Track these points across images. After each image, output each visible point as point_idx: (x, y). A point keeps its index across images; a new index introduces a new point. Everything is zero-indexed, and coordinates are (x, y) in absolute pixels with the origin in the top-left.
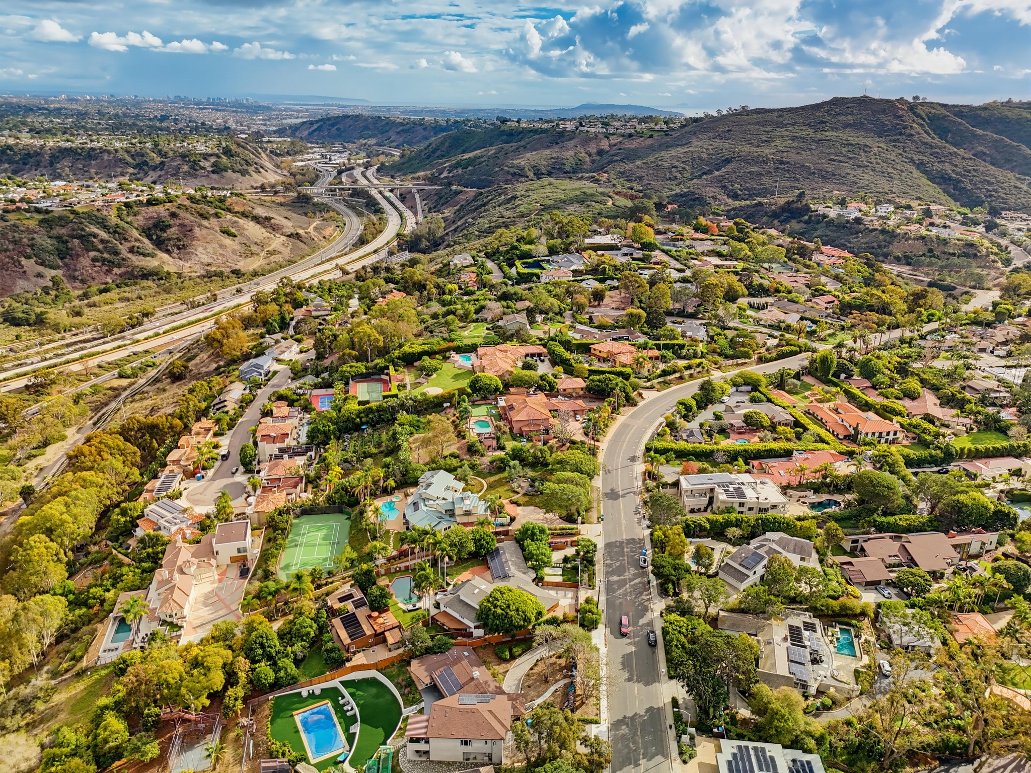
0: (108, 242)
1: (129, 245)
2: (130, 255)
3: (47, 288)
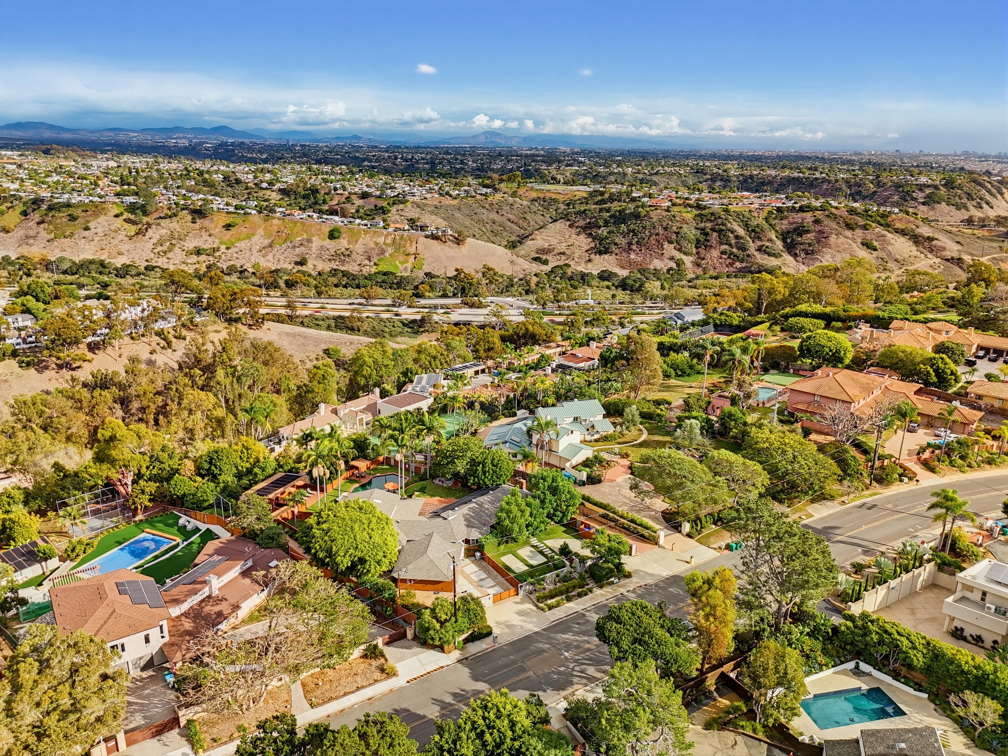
0: (741, 238)
1: (759, 243)
2: (756, 253)
3: (671, 269)
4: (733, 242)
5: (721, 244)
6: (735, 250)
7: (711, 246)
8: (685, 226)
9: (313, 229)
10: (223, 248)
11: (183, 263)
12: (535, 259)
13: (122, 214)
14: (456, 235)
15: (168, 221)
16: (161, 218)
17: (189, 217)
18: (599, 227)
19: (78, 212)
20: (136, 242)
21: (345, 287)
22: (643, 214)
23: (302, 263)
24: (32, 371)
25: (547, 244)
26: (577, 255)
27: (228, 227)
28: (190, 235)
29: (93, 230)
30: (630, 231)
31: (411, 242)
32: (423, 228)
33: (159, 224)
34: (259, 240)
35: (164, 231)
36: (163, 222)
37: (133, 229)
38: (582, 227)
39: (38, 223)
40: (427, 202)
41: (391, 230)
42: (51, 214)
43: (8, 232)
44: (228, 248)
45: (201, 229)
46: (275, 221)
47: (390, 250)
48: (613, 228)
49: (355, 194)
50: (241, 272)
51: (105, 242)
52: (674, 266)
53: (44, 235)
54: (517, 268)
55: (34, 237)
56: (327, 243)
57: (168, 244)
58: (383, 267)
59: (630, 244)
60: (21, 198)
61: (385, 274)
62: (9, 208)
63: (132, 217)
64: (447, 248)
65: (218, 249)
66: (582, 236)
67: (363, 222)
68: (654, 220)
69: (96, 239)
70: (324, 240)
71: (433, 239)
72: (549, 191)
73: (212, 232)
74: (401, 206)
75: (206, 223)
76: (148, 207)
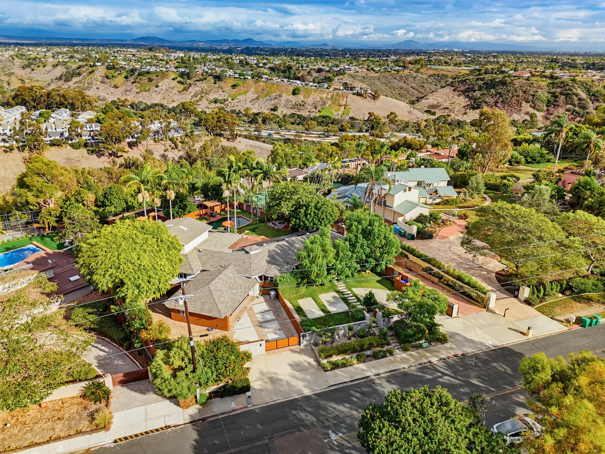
0: (583, 100)
3: (526, 120)
4: (576, 103)
5: (567, 104)
6: (577, 109)
7: (559, 106)
8: (540, 91)
9: (283, 88)
10: (230, 99)
11: (207, 107)
12: (427, 112)
13: (176, 78)
14: (373, 93)
15: (201, 82)
16: (197, 81)
17: (213, 80)
18: (475, 91)
19: (153, 77)
20: (182, 94)
21: (298, 124)
22: (508, 82)
23: (274, 109)
24: (95, 156)
25: (436, 102)
26: (456, 110)
27: (234, 86)
28: (212, 91)
29: (160, 87)
30: (497, 93)
31: (343, 97)
32: (352, 89)
33: (196, 84)
34: (251, 95)
35: (198, 89)
36: (198, 83)
37: (182, 87)
38: (462, 91)
39: (133, 83)
40: (358, 74)
41: (331, 89)
42: (139, 78)
43: (117, 88)
44: (232, 100)
45: (219, 87)
46: (262, 83)
47: (329, 102)
48: (485, 92)
49: (314, 69)
50: (238, 114)
51: (166, 94)
52: (528, 118)
53: (135, 90)
54: (413, 116)
55: (130, 91)
56: (291, 97)
57: (199, 96)
58: (324, 113)
59: (496, 102)
60: (125, 69)
61: (324, 117)
62: (119, 74)
63: (182, 80)
64: (367, 102)
65: (227, 100)
66: (462, 97)
67: (314, 85)
68: (517, 86)
69: (162, 92)
70: (289, 95)
71: (358, 95)
72: (442, 70)
73: (225, 89)
74: (341, 77)
75: (222, 84)
76: (191, 74)
